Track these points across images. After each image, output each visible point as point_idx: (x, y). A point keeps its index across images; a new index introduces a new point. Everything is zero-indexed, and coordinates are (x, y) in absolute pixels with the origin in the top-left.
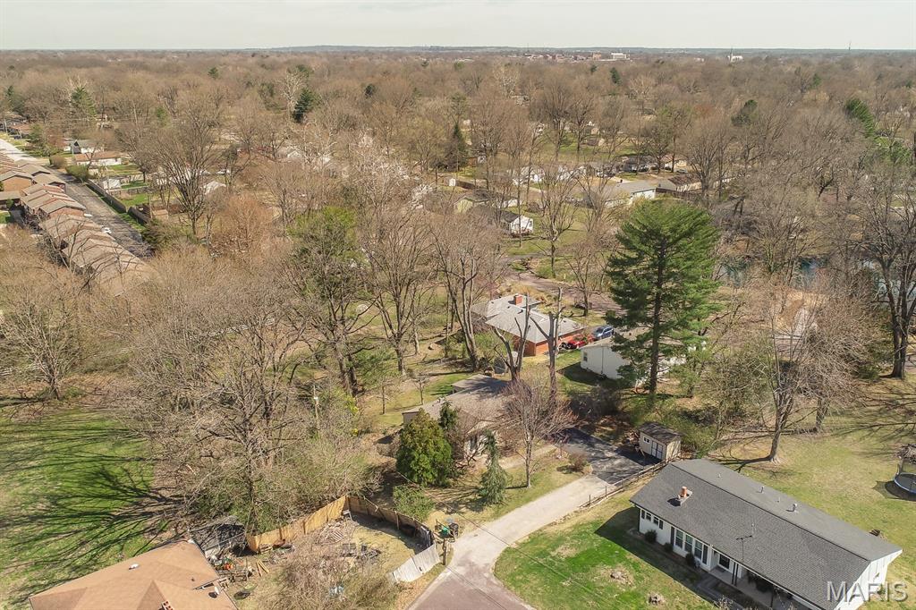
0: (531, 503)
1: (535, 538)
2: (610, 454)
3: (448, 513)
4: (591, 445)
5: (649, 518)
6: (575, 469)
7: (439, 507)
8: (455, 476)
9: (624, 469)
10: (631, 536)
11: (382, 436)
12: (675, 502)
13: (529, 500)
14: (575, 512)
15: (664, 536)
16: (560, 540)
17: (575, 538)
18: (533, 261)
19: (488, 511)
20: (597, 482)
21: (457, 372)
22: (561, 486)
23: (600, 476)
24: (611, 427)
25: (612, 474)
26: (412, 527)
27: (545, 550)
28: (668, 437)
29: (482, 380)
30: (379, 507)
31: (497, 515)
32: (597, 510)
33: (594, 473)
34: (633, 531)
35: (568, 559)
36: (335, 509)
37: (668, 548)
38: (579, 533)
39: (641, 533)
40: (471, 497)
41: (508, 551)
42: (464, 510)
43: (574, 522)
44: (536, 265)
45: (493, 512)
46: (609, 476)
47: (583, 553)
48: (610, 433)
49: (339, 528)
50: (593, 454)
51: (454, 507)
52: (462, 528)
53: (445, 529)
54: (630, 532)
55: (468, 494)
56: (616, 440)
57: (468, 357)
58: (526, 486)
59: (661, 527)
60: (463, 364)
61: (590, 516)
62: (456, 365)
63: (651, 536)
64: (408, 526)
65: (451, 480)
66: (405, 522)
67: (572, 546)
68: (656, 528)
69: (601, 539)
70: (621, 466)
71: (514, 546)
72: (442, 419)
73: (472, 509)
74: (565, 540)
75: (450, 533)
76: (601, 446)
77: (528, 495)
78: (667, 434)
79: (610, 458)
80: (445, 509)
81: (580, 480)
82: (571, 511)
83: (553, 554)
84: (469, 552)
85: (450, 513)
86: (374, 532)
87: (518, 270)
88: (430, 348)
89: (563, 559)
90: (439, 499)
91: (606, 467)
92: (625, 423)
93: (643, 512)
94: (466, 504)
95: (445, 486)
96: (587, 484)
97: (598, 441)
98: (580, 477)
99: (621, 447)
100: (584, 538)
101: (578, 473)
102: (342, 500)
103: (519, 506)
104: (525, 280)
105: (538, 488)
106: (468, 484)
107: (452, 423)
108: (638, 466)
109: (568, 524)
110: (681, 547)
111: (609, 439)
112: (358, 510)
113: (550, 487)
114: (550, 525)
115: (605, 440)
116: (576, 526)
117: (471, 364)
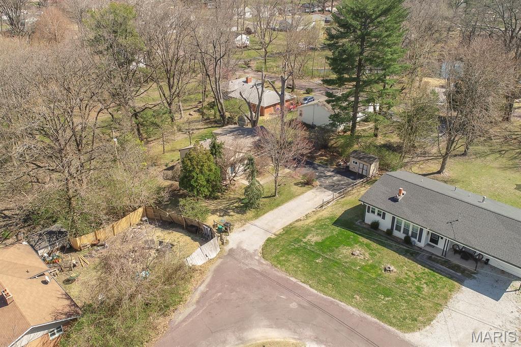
0: (280, 208)
1: (288, 230)
2: (329, 174)
3: (220, 216)
4: (315, 168)
5: (373, 212)
6: (308, 183)
7: (214, 212)
8: (222, 191)
9: (342, 183)
10: (359, 226)
11: (165, 168)
12: (394, 200)
13: (278, 205)
14: (313, 212)
15: (385, 224)
16: (307, 231)
17: (319, 229)
18: (252, 62)
19: (250, 213)
20: (325, 192)
22: (299, 195)
23: (325, 188)
24: (326, 156)
25: (333, 186)
26: (196, 227)
27: (298, 238)
28: (370, 160)
29: (234, 128)
30: (169, 213)
31: (257, 216)
32: (329, 209)
33: (320, 185)
34: (360, 222)
35: (317, 243)
36: (136, 216)
37: (389, 233)
38: (320, 225)
39: (366, 224)
40: (235, 205)
41: (269, 240)
42: (232, 213)
43: (315, 218)
44: (254, 64)
45: (253, 214)
46: (332, 187)
47: (327, 238)
48: (327, 161)
49: (140, 230)
50: (317, 174)
51: (225, 212)
52: (233, 225)
53: (221, 227)
54: (357, 223)
55: (233, 203)
56: (331, 164)
58: (274, 196)
59: (384, 218)
61: (325, 213)
63: (375, 225)
64: (192, 226)
65: (219, 194)
66: (190, 223)
67: (317, 234)
68: (379, 219)
69: (337, 229)
70: (339, 181)
71: (273, 237)
73: (238, 213)
74: (312, 230)
75: (225, 229)
76: (323, 169)
77: (276, 202)
78: (371, 157)
79: (330, 176)
80: (218, 214)
81: (312, 191)
82: (310, 211)
83: (305, 240)
84: (241, 242)
85: (223, 216)
86: (166, 232)
88: (190, 114)
89: (313, 244)
90: (212, 207)
91: (328, 182)
92: (335, 154)
93: (369, 207)
94: (233, 210)
95: (216, 198)
96: (318, 193)
97: (319, 166)
98: (311, 189)
99: (336, 169)
100: (325, 228)
101: (310, 186)
102: (141, 210)
103: (272, 209)
105: (283, 197)
106: (232, 196)
108: (351, 181)
109: (309, 221)
110: (400, 231)
111: (326, 164)
112: (153, 217)
113: (292, 196)
114: (297, 221)
115: (325, 165)
116: (317, 221)
117: (222, 121)
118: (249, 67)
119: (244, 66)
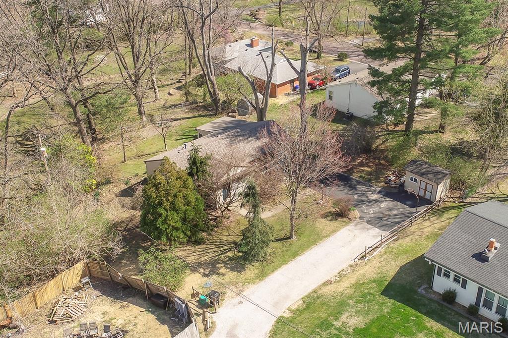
0: (298, 259)
1: (311, 302)
2: (375, 197)
3: (205, 275)
4: (353, 188)
5: (447, 275)
6: (340, 215)
7: (194, 269)
8: (209, 229)
9: (395, 212)
10: (423, 296)
11: (124, 187)
12: (481, 257)
13: (295, 255)
14: (351, 266)
15: (467, 296)
16: (341, 306)
17: (358, 302)
18: (261, 12)
19: (251, 271)
20: (368, 229)
21: (200, 116)
22: (328, 236)
23: (368, 222)
24: (369, 167)
25: (381, 219)
26: (166, 298)
27: (327, 320)
28: (438, 177)
29: (230, 123)
31: (262, 275)
32: (376, 263)
33: (361, 218)
34: (425, 289)
35: (357, 331)
36: (72, 276)
37: (472, 312)
38: (361, 292)
39: (435, 292)
40: (229, 254)
41: (280, 321)
42: (223, 270)
43: (352, 279)
44: (263, 15)
45: (257, 272)
46: (378, 221)
47: (373, 321)
48: (370, 174)
49: (76, 301)
50: (356, 197)
51: (212, 268)
52: (224, 293)
53: (203, 297)
54: (421, 290)
55: (226, 251)
56: (377, 180)
57: (209, 100)
58: (289, 238)
59: (464, 285)
60: (205, 108)
61: (369, 271)
62: (198, 108)
63: (450, 297)
64: (159, 296)
65: (205, 234)
66: (155, 292)
67: (357, 312)
68: (457, 287)
69: (390, 303)
70: (390, 209)
71: (287, 315)
72: (191, 167)
73: (232, 269)
74: (348, 305)
75: (209, 302)
76: (364, 188)
77: (294, 248)
78: (438, 173)
79: (376, 201)
80: (202, 270)
81: (348, 227)
82: (345, 266)
83: (338, 324)
84: (235, 326)
85: (207, 276)
86: (118, 304)
87: (248, 20)
88: (169, 94)
89: (351, 331)
90: (192, 259)
91: (372, 211)
92: (382, 162)
93: (440, 270)
94: (225, 263)
95: (198, 242)
96: (357, 232)
97: (359, 183)
98: (347, 224)
99: (384, 188)
100: (369, 301)
101: (345, 219)
103: (285, 262)
104: (255, 28)
105: (303, 239)
106: (225, 238)
107: (203, 171)
108: (408, 209)
109: (345, 284)
110: (490, 308)
111: (370, 180)
112: (100, 276)
113: (317, 238)
114: (325, 284)
115: (368, 181)
116: (357, 285)
117: (214, 108)
118: (257, 19)
119: (249, 18)
